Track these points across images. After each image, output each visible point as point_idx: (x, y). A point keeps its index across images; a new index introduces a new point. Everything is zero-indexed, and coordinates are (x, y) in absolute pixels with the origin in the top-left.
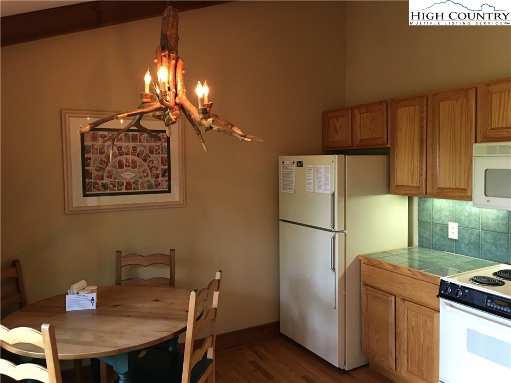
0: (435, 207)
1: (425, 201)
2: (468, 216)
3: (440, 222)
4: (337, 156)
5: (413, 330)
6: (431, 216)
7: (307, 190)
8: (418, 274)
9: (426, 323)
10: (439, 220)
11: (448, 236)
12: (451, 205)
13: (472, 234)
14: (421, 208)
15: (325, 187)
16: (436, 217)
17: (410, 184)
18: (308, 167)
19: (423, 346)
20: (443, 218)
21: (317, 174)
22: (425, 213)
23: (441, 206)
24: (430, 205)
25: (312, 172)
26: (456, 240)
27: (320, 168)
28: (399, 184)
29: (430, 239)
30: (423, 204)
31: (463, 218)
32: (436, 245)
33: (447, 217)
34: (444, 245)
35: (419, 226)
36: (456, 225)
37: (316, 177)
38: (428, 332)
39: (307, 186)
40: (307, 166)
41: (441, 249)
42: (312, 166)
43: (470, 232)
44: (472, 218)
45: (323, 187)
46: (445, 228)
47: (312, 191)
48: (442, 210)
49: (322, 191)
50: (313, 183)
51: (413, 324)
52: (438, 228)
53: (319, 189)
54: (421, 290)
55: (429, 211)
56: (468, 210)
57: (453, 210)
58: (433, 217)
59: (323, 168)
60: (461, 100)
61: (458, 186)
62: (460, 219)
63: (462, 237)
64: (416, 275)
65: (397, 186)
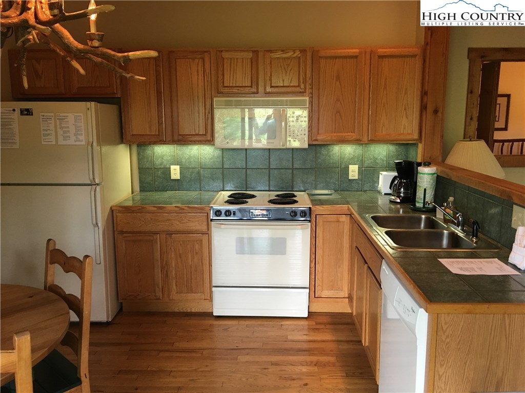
0: (156, 154)
1: (145, 150)
2: (188, 158)
3: (162, 167)
4: (93, 103)
5: (180, 257)
6: (152, 162)
7: (43, 143)
8: (186, 208)
9: (194, 246)
10: (161, 165)
11: (170, 177)
12: (172, 150)
13: (192, 172)
14: (141, 157)
15: (76, 138)
16: (157, 163)
17: (148, 133)
18: (43, 116)
19: (191, 267)
20: (165, 162)
21: (60, 124)
22: (145, 160)
23: (162, 152)
24: (150, 152)
25: (53, 122)
26: (178, 180)
27: (67, 116)
28: (135, 133)
29: (152, 183)
30: (143, 152)
31: (184, 160)
32: (159, 188)
33: (169, 161)
34: (167, 186)
35: (140, 173)
36: (178, 167)
37: (58, 127)
38: (196, 253)
39: (43, 138)
40: (41, 114)
41: (164, 189)
42: (52, 114)
43: (191, 171)
44: (192, 160)
45: (73, 138)
46: (167, 171)
47: (54, 143)
48: (164, 156)
49: (71, 141)
50: (54, 134)
51: (181, 252)
52: (160, 172)
53: (64, 140)
54: (189, 220)
55: (150, 158)
56: (188, 153)
57: (174, 154)
58: (155, 162)
59: (71, 117)
60: (197, 60)
61: (197, 132)
62: (181, 162)
63: (184, 176)
64: (183, 209)
65: (133, 135)
